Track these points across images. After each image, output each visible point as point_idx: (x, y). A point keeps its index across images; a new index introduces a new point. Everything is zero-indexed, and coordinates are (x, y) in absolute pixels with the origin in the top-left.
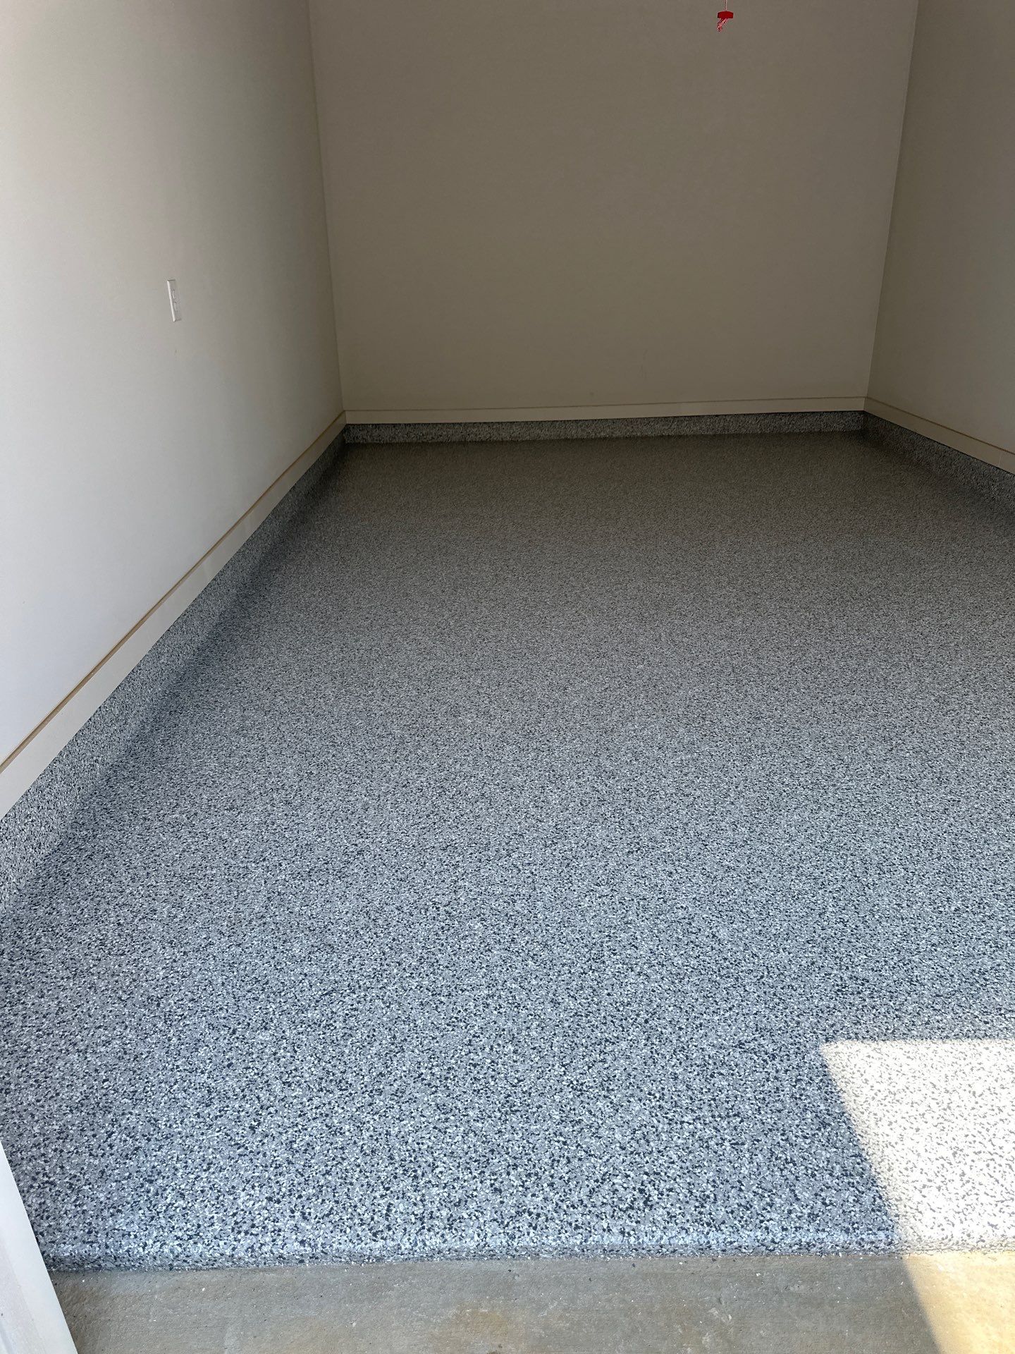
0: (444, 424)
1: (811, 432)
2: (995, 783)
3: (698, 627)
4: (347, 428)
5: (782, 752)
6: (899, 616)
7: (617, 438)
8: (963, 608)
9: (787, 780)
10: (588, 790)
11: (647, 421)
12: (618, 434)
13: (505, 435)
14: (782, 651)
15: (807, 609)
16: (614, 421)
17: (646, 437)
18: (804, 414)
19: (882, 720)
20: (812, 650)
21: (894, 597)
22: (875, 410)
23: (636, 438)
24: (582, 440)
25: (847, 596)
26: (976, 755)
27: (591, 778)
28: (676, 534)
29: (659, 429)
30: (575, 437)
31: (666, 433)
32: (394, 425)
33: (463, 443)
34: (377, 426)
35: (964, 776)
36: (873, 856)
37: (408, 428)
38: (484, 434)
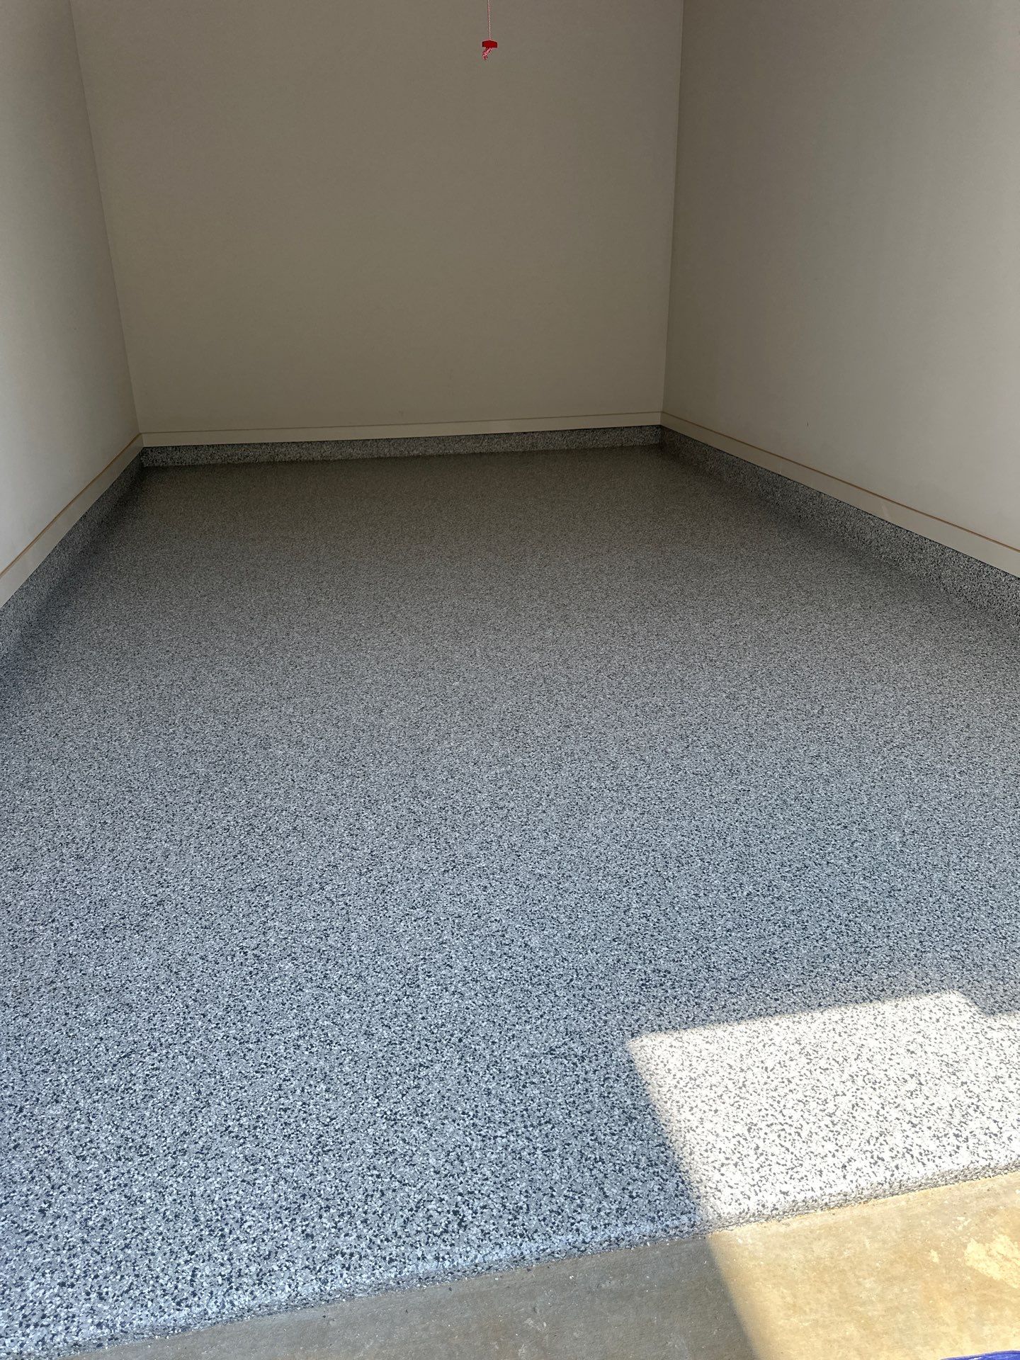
0: (249, 445)
1: (613, 447)
2: (780, 771)
3: (511, 641)
4: (145, 452)
5: (590, 758)
6: (694, 619)
7: (431, 456)
8: (751, 608)
9: (594, 784)
10: (404, 813)
11: (458, 439)
12: (431, 451)
13: (316, 455)
14: (590, 660)
15: (612, 618)
16: (426, 439)
17: (459, 454)
18: (605, 430)
19: (679, 720)
20: (616, 657)
21: (689, 602)
22: (671, 424)
23: (449, 456)
24: (396, 458)
25: (647, 604)
26: (763, 746)
27: (407, 800)
28: (490, 550)
29: (471, 447)
30: (388, 455)
31: (477, 451)
32: (196, 447)
33: (272, 463)
34: (176, 448)
35: (753, 767)
36: (673, 849)
37: (211, 449)
38: (293, 454)
